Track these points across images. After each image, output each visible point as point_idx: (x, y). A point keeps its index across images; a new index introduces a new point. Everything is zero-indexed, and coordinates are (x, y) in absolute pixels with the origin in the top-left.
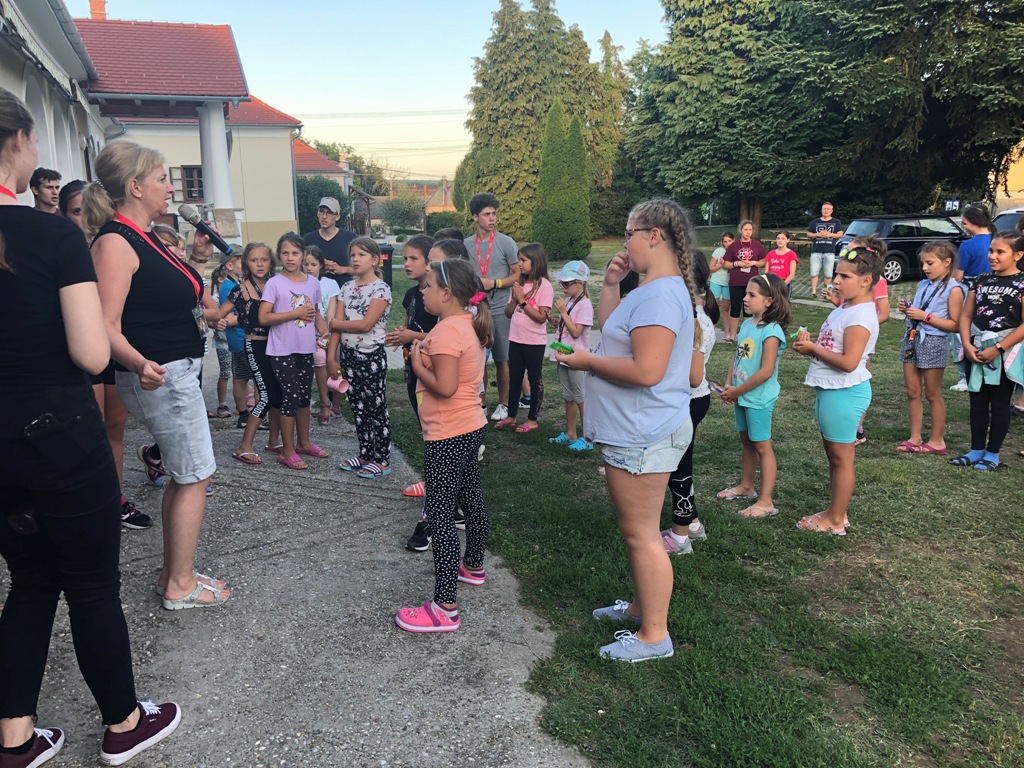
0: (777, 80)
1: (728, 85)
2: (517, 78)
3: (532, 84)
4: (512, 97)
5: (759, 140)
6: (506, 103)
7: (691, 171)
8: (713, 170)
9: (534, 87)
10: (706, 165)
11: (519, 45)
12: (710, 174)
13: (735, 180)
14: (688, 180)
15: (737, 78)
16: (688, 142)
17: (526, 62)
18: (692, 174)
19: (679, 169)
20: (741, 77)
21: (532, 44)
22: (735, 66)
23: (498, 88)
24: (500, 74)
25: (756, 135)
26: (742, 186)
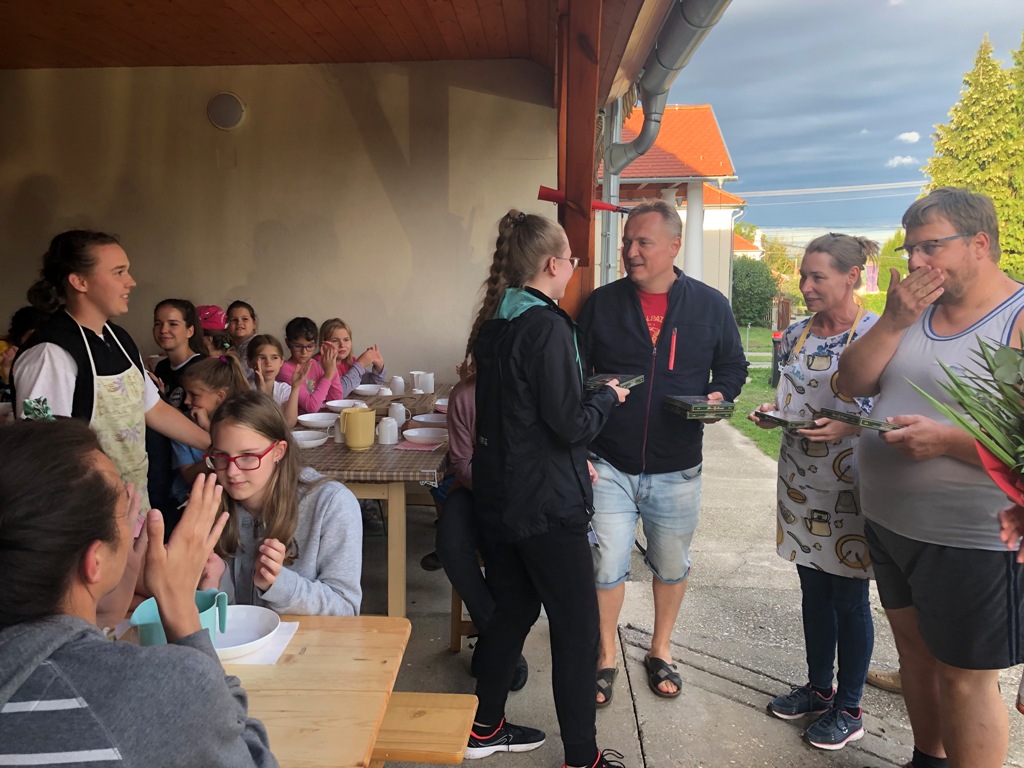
2: (989, 145)
3: (1010, 152)
4: (982, 166)
6: (975, 174)
9: (1013, 155)
11: (997, 107)
17: (1005, 128)
21: (1013, 105)
23: (967, 157)
24: (971, 141)
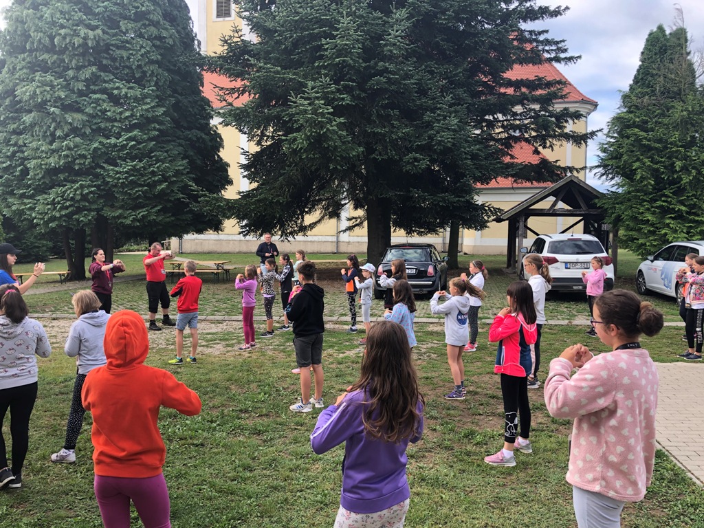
0: (155, 129)
1: (103, 125)
5: (145, 180)
7: (70, 206)
8: (94, 207)
10: (88, 201)
12: (90, 210)
13: (119, 217)
14: (65, 215)
15: (115, 120)
16: (61, 177)
18: (70, 209)
19: (53, 203)
20: (120, 121)
22: (113, 109)
25: (142, 175)
26: (128, 222)
